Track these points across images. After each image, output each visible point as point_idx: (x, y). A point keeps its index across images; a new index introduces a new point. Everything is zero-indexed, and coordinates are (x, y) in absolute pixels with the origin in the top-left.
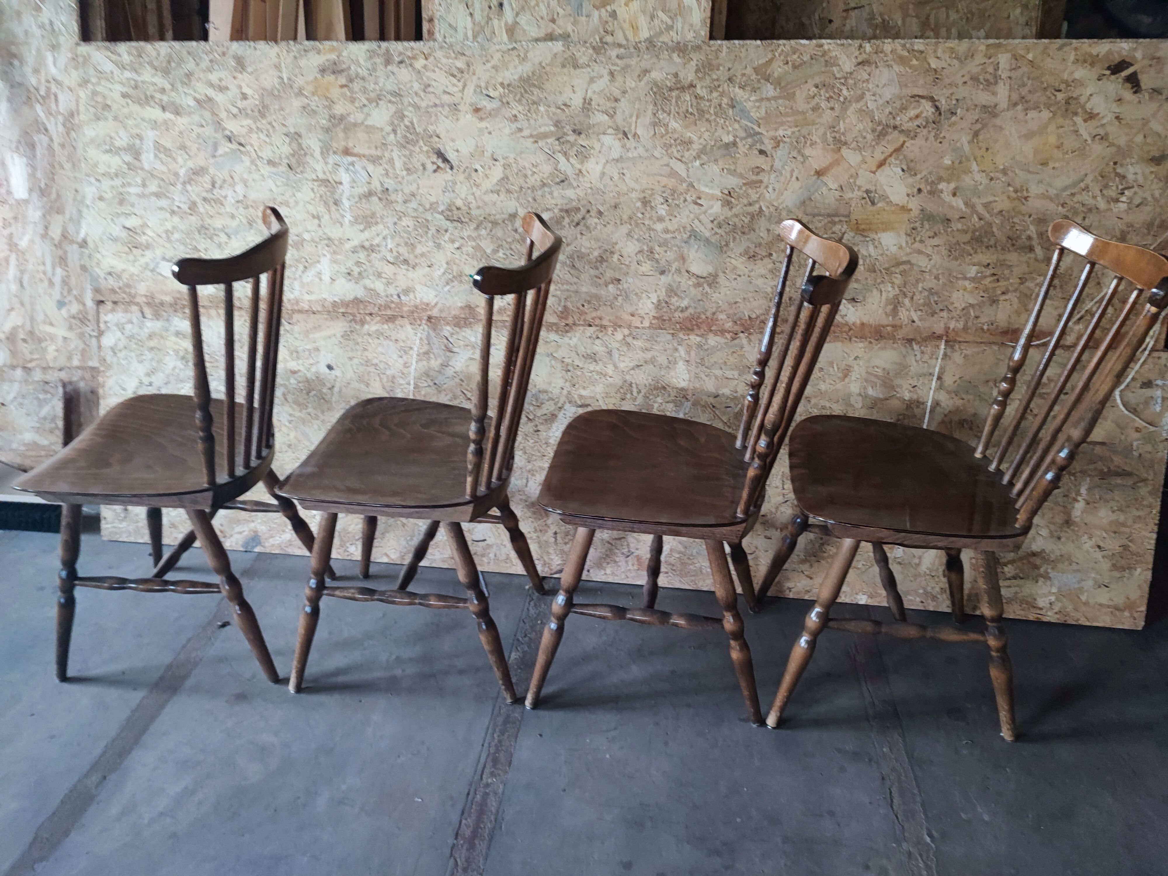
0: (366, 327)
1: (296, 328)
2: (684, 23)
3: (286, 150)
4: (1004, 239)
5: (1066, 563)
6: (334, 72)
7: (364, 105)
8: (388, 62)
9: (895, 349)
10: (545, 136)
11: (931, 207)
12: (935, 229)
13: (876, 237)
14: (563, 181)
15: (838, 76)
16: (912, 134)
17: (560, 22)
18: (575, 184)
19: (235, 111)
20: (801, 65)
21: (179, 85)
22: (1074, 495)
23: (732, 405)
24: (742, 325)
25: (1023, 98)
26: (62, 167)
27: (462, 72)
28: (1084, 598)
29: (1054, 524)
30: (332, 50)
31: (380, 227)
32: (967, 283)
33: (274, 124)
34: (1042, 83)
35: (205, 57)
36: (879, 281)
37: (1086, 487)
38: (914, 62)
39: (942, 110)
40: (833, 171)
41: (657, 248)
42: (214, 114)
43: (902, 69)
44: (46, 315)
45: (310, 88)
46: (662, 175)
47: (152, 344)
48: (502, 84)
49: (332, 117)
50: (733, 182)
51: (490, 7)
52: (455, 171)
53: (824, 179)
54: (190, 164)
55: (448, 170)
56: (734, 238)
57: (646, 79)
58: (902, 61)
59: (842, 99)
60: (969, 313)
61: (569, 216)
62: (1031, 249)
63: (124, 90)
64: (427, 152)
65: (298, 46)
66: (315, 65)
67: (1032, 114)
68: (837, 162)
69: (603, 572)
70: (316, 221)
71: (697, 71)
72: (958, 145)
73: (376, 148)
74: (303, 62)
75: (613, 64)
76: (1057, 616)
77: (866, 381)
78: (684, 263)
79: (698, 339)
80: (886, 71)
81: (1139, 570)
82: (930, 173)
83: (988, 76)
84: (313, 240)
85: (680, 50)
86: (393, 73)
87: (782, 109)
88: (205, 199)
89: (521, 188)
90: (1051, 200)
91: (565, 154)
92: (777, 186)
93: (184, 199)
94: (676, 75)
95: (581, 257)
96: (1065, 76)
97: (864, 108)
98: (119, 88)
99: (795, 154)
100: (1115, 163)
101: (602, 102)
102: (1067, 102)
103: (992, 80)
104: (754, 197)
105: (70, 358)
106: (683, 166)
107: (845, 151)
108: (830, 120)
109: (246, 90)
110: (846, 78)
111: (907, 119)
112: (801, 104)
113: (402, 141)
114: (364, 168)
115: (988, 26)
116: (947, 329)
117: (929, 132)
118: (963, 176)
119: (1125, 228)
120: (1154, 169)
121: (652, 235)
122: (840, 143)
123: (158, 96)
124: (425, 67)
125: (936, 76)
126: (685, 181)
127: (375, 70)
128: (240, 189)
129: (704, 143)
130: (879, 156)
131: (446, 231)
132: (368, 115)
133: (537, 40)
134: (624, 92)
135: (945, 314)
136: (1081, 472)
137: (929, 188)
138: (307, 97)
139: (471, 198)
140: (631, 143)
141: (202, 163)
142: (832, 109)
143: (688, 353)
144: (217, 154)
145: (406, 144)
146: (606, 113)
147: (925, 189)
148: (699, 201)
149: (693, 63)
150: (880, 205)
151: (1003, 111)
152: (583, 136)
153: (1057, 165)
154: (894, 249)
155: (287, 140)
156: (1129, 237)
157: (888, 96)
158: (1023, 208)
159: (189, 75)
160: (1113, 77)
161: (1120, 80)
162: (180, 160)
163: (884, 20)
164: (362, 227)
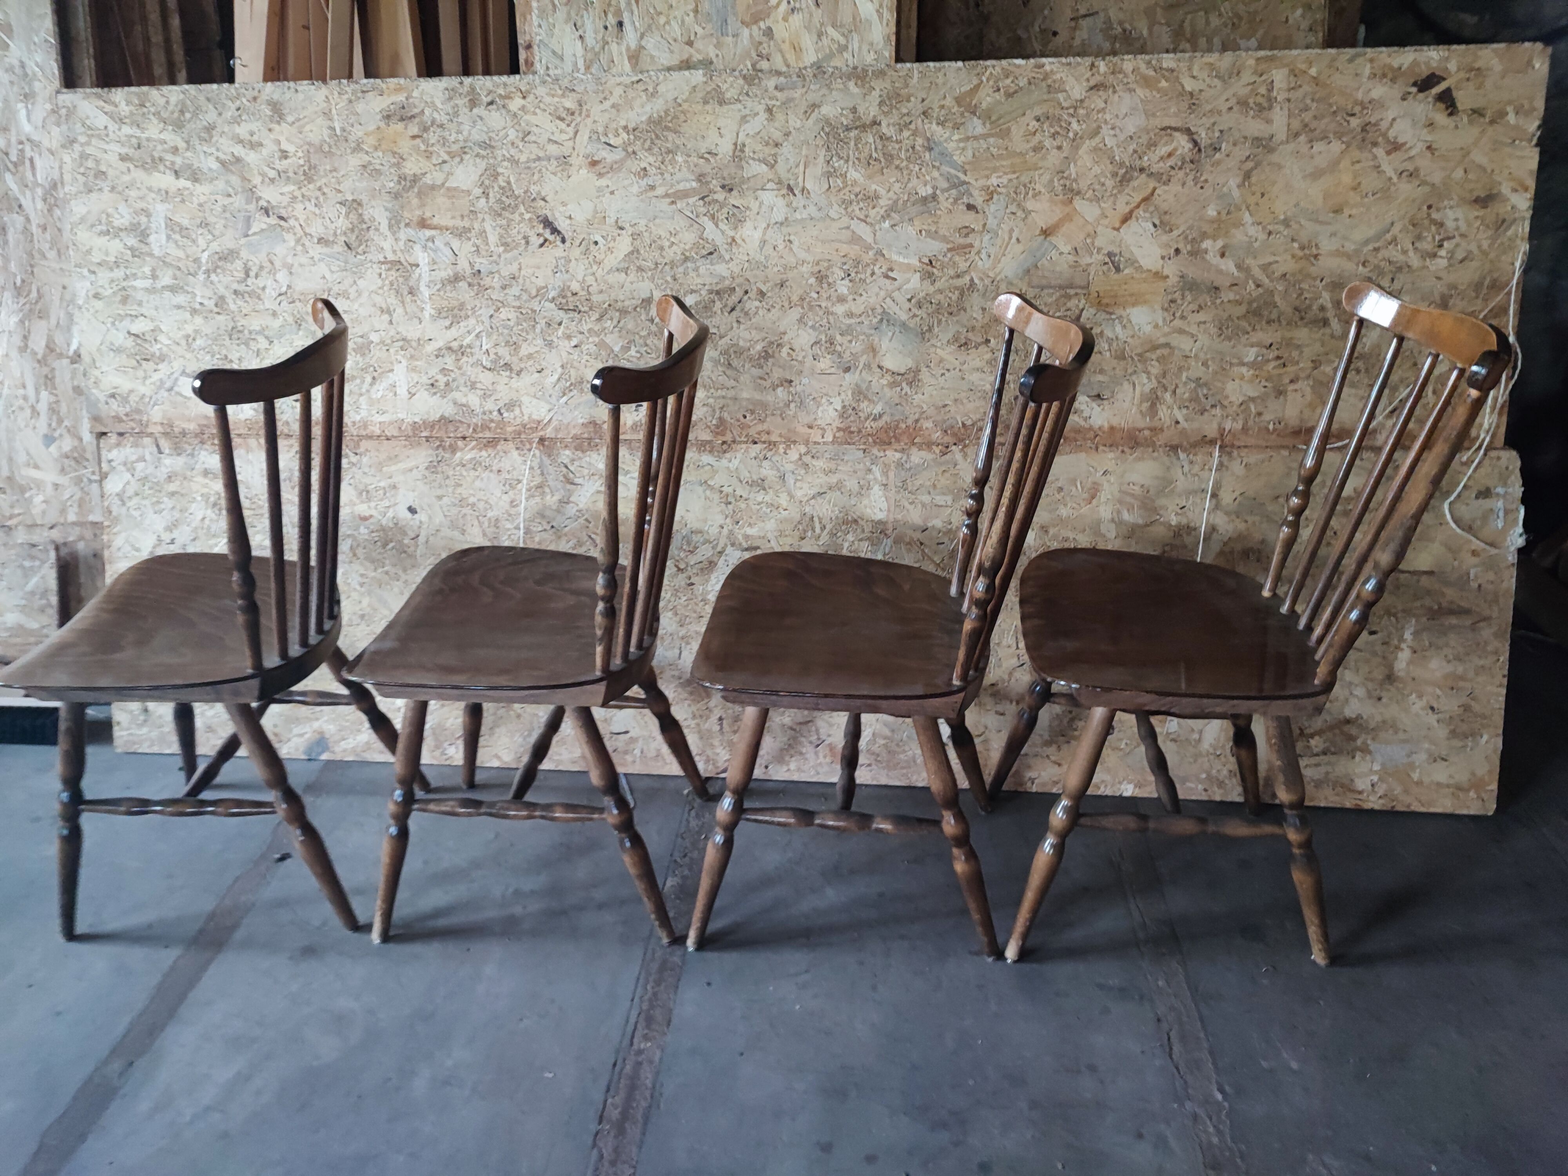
0: (459, 454)
1: (365, 460)
2: (861, 41)
3: (342, 223)
4: (1289, 310)
5: (1391, 731)
6: (402, 119)
7: (444, 162)
8: (473, 103)
9: (1155, 459)
10: (685, 194)
11: (1192, 272)
12: (1200, 301)
13: (1124, 314)
14: (711, 253)
15: (1065, 104)
16: (1164, 178)
17: (699, 44)
18: (727, 257)
19: (272, 174)
20: (1016, 92)
21: (195, 141)
22: (1396, 642)
23: (946, 540)
24: (955, 435)
25: (1306, 126)
26: (44, 257)
27: (573, 114)
28: (1415, 776)
29: (1372, 680)
30: (399, 89)
31: (472, 321)
32: (1244, 370)
33: (325, 190)
34: (1331, 105)
35: (230, 103)
36: (1129, 371)
37: (1412, 630)
38: (1164, 84)
39: (1202, 146)
40: (1064, 229)
41: (838, 337)
42: (244, 179)
43: (1147, 92)
44: (28, 454)
45: (371, 141)
46: (840, 241)
47: (172, 487)
48: (625, 128)
49: (402, 178)
50: (934, 247)
51: (606, 28)
52: (568, 244)
53: (1053, 239)
54: (215, 246)
55: (559, 243)
56: (939, 322)
57: (814, 115)
58: (1147, 82)
59: (1071, 135)
60: (1249, 408)
61: (721, 299)
62: (1325, 322)
63: (124, 151)
64: (530, 219)
65: (353, 86)
66: (378, 110)
67: (1319, 146)
68: (1068, 218)
69: (785, 768)
70: (386, 317)
71: (881, 104)
72: (1225, 189)
73: (462, 216)
74: (360, 107)
75: (770, 98)
76: (1381, 801)
77: (1120, 502)
78: (874, 356)
79: (898, 455)
80: (1127, 96)
81: (1485, 737)
82: (1191, 228)
83: (1260, 99)
84: (382, 342)
85: (858, 77)
86: (481, 118)
87: (994, 151)
88: (236, 292)
89: (657, 264)
90: (1349, 257)
91: (713, 217)
92: (992, 251)
93: (209, 293)
94: (854, 110)
95: (739, 353)
96: (1360, 96)
97: (1101, 145)
98: (117, 148)
99: (1013, 208)
100: (1430, 207)
101: (759, 147)
102: (1364, 130)
103: (1266, 105)
104: (963, 266)
105: (63, 511)
106: (868, 229)
107: (1078, 203)
108: (1057, 162)
109: (285, 146)
110: (1075, 108)
111: (1157, 159)
112: (1018, 142)
113: (497, 207)
114: (447, 244)
115: (1260, 33)
116: (1222, 432)
117: (1187, 175)
118: (1233, 231)
119: (1446, 291)
120: (1481, 213)
121: (832, 321)
122: (1071, 193)
123: (169, 157)
124: (523, 108)
125: (1193, 101)
126: (872, 248)
127: (456, 114)
128: (282, 276)
129: (895, 197)
130: (1123, 208)
131: (560, 324)
132: (450, 174)
133: (669, 69)
134: (787, 134)
135: (1218, 411)
136: (1404, 611)
137: (1189, 247)
138: (367, 153)
139: (590, 280)
140: (799, 201)
141: (231, 245)
142: (1059, 148)
143: (885, 474)
144: (250, 233)
145: (501, 211)
146: (764, 161)
147: (1185, 249)
148: (891, 274)
149: (876, 94)
150: (1126, 271)
151: (1282, 143)
152: (734, 193)
153: (1354, 212)
154: (1148, 329)
155: (343, 210)
156: (1451, 302)
157: (1131, 129)
158: (1313, 270)
159: (210, 128)
160: (1421, 95)
161: (1430, 99)
162: (201, 242)
163: (1124, 30)
164: (447, 323)
